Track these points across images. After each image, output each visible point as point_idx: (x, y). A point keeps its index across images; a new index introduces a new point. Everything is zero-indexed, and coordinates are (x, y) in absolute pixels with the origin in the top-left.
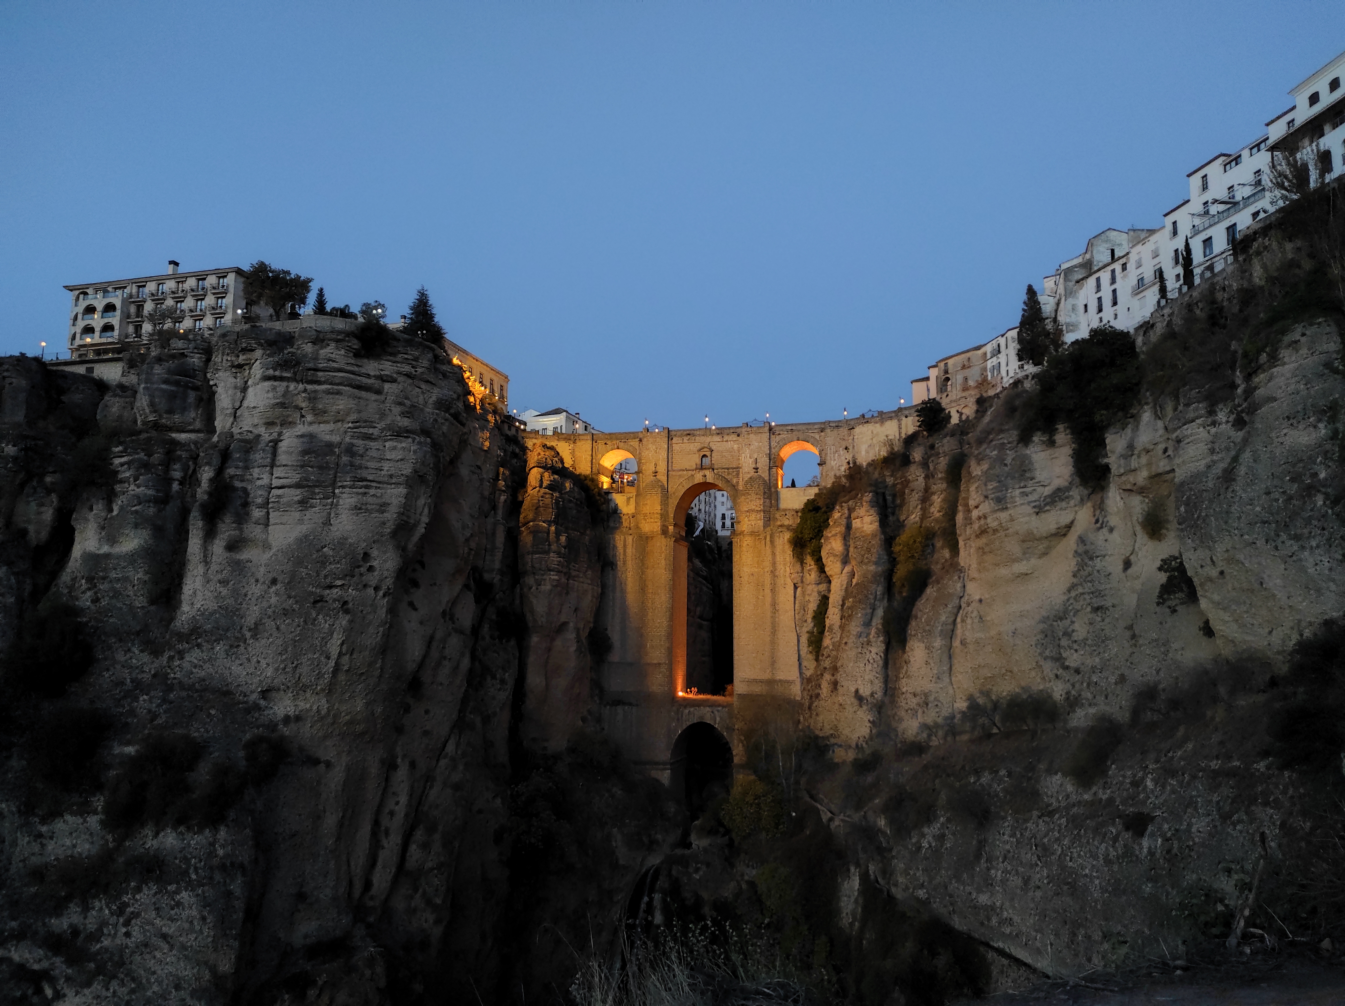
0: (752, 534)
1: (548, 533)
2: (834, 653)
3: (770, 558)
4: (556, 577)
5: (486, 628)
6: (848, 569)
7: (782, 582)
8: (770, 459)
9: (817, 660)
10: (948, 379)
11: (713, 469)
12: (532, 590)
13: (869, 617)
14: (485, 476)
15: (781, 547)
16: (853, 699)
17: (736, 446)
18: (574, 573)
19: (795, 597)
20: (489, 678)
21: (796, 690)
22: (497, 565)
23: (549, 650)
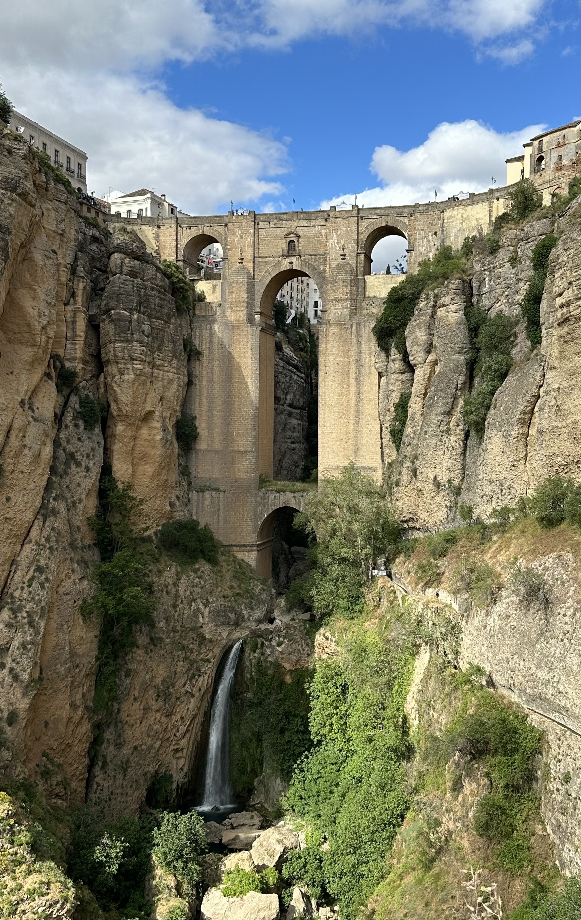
0: (340, 323)
1: (130, 322)
2: (415, 441)
3: (355, 347)
4: (140, 367)
5: (68, 418)
6: (431, 357)
7: (367, 371)
8: (358, 246)
9: (398, 448)
10: (541, 159)
11: (300, 256)
12: (115, 379)
13: (449, 405)
14: (61, 261)
15: (367, 336)
16: (431, 486)
17: (323, 231)
18: (158, 363)
19: (379, 386)
20: (73, 467)
21: (378, 478)
22: (79, 354)
23: (135, 438)
